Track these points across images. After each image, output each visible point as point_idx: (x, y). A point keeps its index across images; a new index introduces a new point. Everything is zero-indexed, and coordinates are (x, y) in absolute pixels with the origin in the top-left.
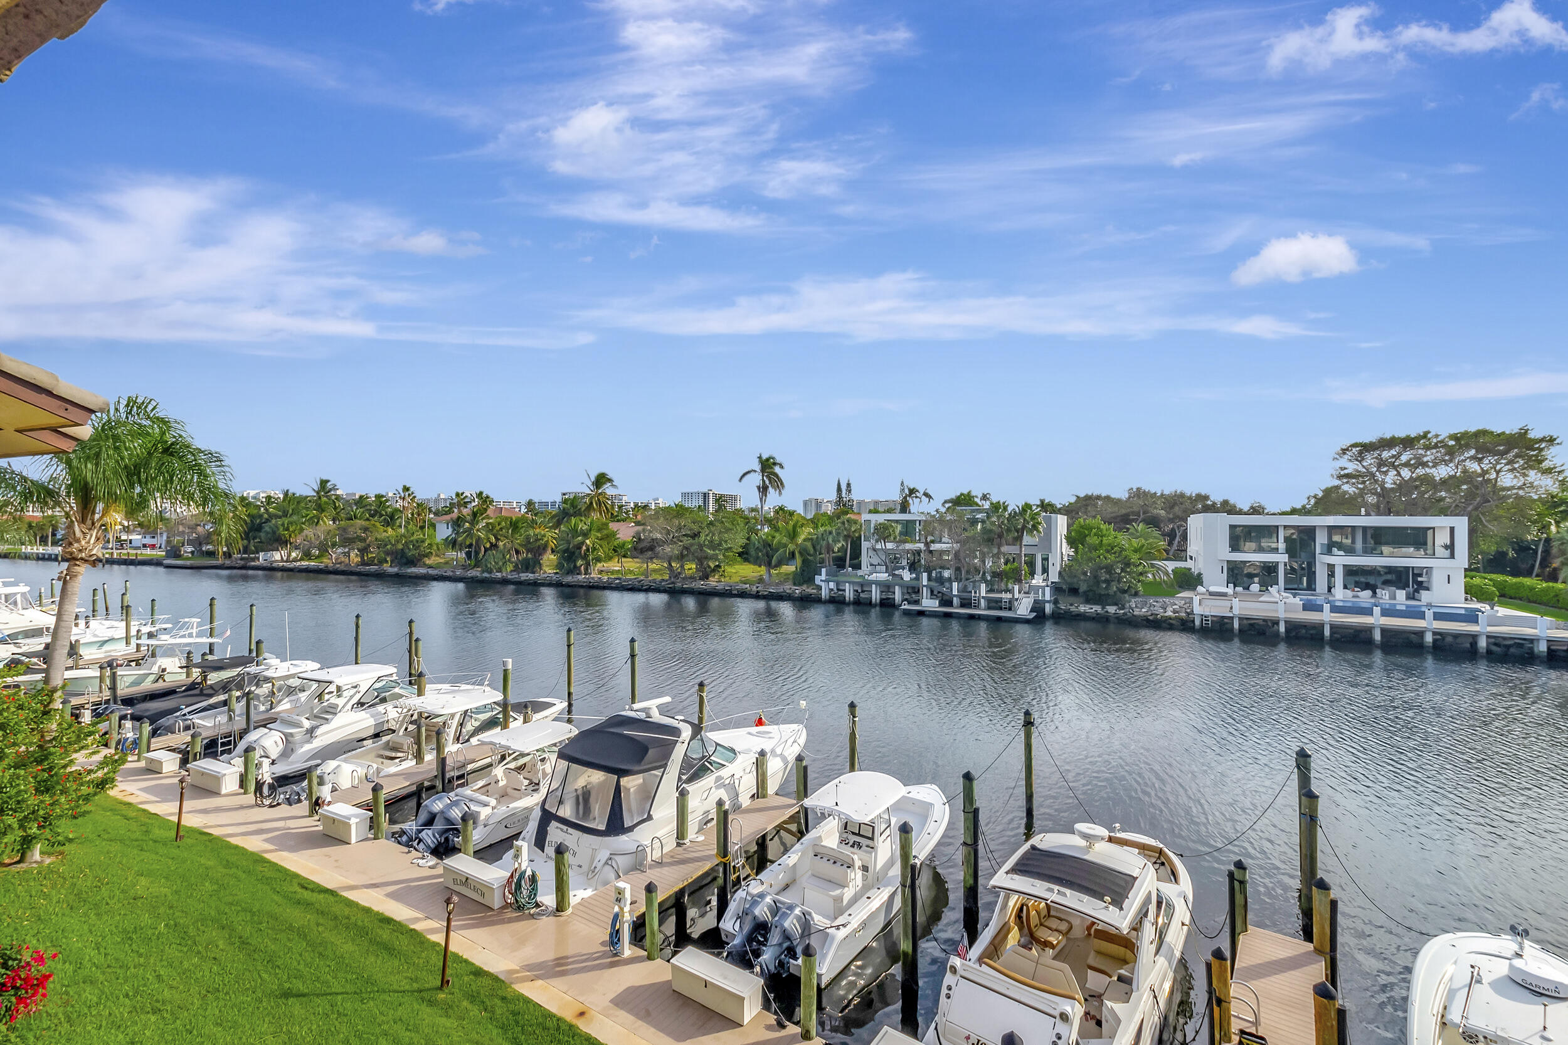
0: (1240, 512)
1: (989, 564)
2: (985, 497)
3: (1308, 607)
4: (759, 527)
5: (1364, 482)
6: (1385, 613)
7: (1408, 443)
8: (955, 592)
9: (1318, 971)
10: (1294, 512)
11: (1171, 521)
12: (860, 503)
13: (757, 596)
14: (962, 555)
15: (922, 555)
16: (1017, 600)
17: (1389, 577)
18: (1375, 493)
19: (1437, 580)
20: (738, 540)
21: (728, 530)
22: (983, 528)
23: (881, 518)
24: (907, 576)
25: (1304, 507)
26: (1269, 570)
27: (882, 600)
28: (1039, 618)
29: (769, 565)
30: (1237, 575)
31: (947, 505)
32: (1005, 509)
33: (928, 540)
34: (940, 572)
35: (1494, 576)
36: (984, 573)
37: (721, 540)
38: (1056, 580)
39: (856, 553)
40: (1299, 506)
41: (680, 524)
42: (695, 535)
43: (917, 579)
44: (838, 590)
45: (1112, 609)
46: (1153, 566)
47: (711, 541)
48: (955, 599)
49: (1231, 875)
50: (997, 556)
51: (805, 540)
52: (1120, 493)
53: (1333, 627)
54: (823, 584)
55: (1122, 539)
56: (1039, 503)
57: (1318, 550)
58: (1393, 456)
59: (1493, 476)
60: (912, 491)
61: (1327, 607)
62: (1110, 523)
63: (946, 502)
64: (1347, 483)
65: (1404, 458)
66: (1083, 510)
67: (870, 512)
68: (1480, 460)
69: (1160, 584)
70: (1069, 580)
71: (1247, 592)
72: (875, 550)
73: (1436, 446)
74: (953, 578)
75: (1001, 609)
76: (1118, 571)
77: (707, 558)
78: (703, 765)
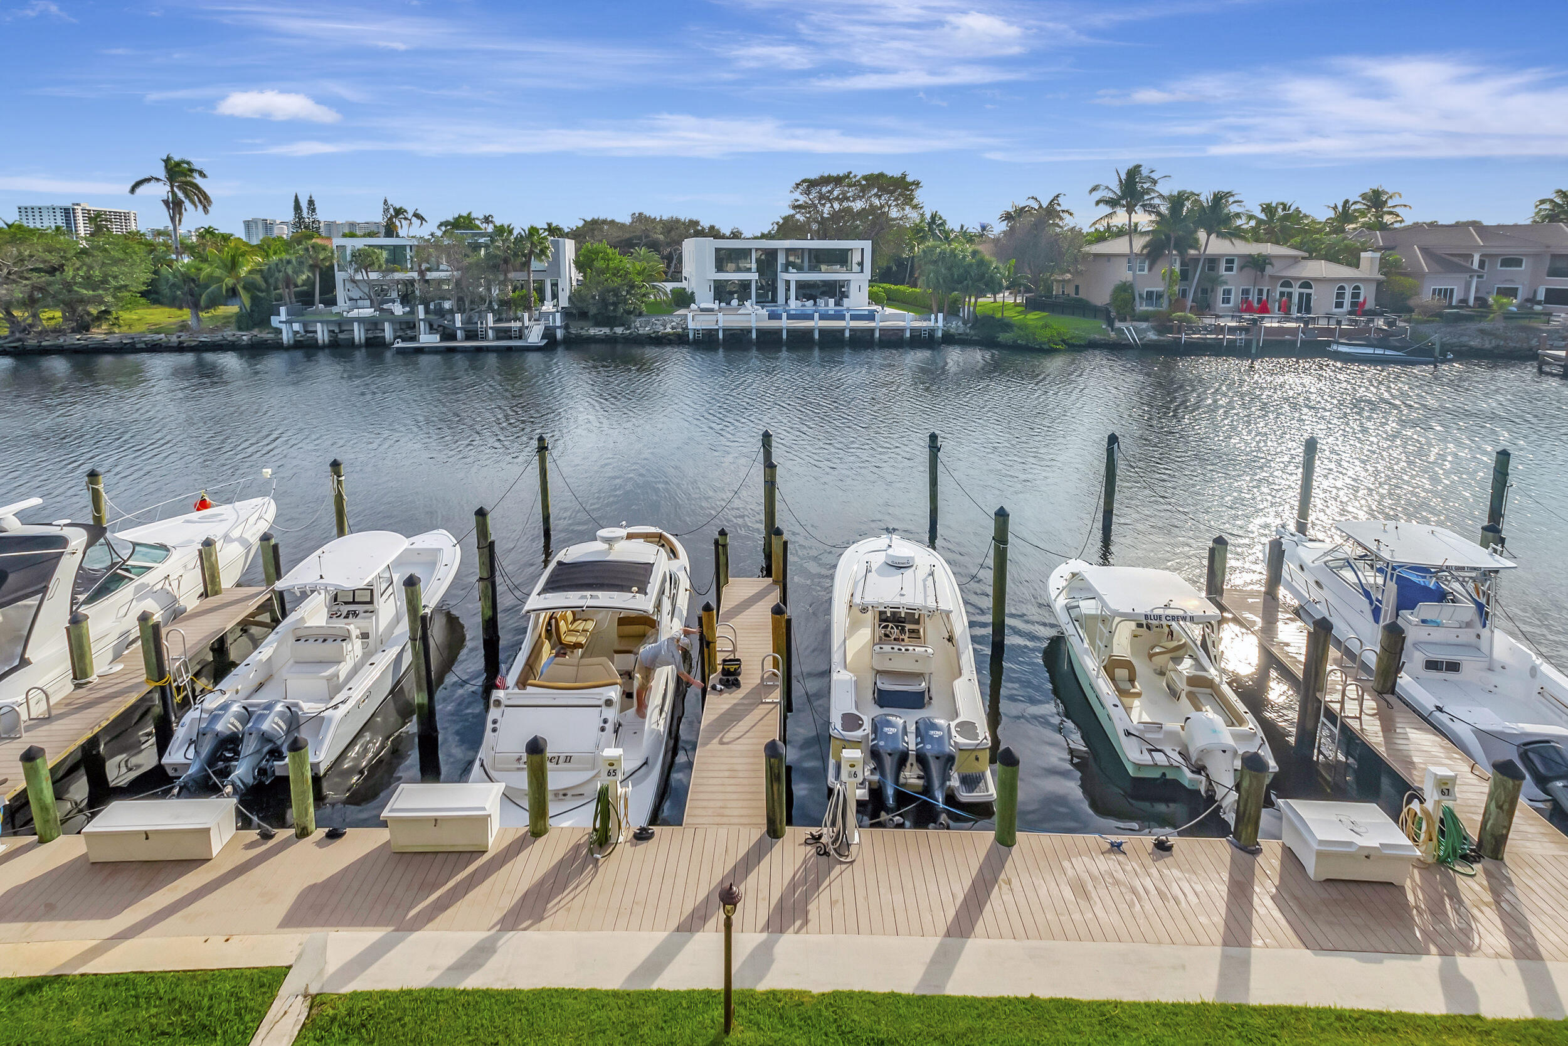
0: (723, 237)
1: (495, 292)
2: (487, 220)
3: (773, 316)
4: (174, 257)
5: (810, 212)
6: (822, 318)
7: (838, 180)
8: (459, 324)
9: (774, 597)
10: (763, 236)
11: (669, 244)
12: (330, 225)
13: (180, 349)
14: (464, 283)
15: (416, 285)
16: (527, 327)
17: (824, 289)
18: (817, 222)
19: (853, 289)
20: (141, 275)
21: (116, 262)
22: (487, 254)
23: (360, 243)
24: (398, 310)
25: (770, 232)
26: (745, 286)
27: (367, 339)
28: (551, 343)
29: (196, 306)
30: (722, 292)
31: (443, 228)
32: (511, 232)
33: (423, 267)
34: (440, 304)
35: (885, 285)
36: (490, 303)
37: (106, 276)
38: (567, 305)
39: (328, 285)
40: (766, 232)
41: (20, 253)
42: (52, 271)
43: (412, 312)
44: (306, 332)
45: (619, 330)
46: (654, 287)
47: (88, 278)
48: (459, 332)
49: (716, 543)
50: (504, 283)
51: (250, 272)
52: (625, 218)
53: (788, 331)
54: (283, 327)
55: (627, 263)
56: (546, 227)
57: (779, 270)
58: (829, 192)
59: (887, 210)
60: (399, 212)
61: (784, 315)
62: (615, 248)
63: (441, 224)
64: (799, 213)
65: (836, 193)
66: (590, 234)
67: (344, 236)
68: (880, 197)
69: (660, 303)
70: (579, 305)
71: (729, 307)
72: (353, 281)
73: (854, 185)
74: (455, 309)
75: (510, 338)
76: (624, 293)
77: (82, 301)
78: (115, 574)
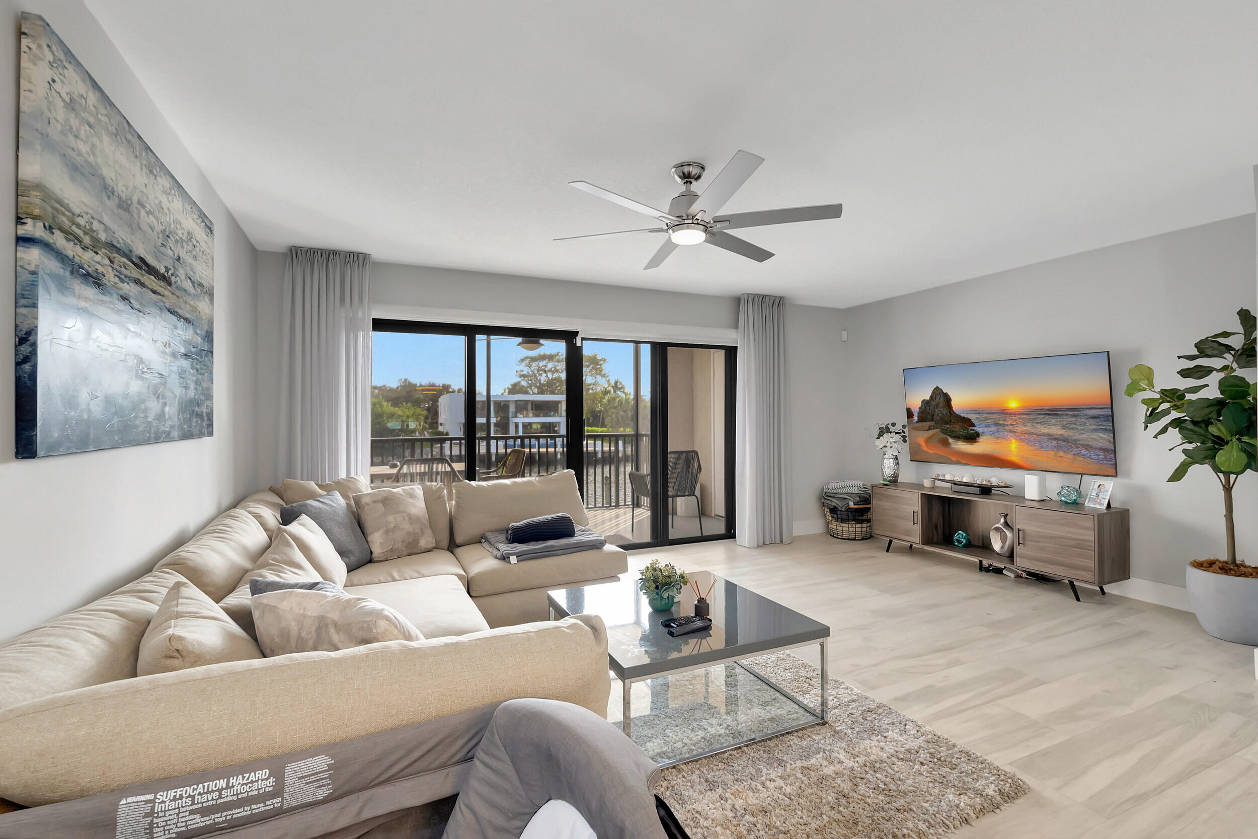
7: (551, 358)
18: (537, 385)
40: (504, 391)
57: (510, 416)
64: (523, 380)
65: (549, 367)
